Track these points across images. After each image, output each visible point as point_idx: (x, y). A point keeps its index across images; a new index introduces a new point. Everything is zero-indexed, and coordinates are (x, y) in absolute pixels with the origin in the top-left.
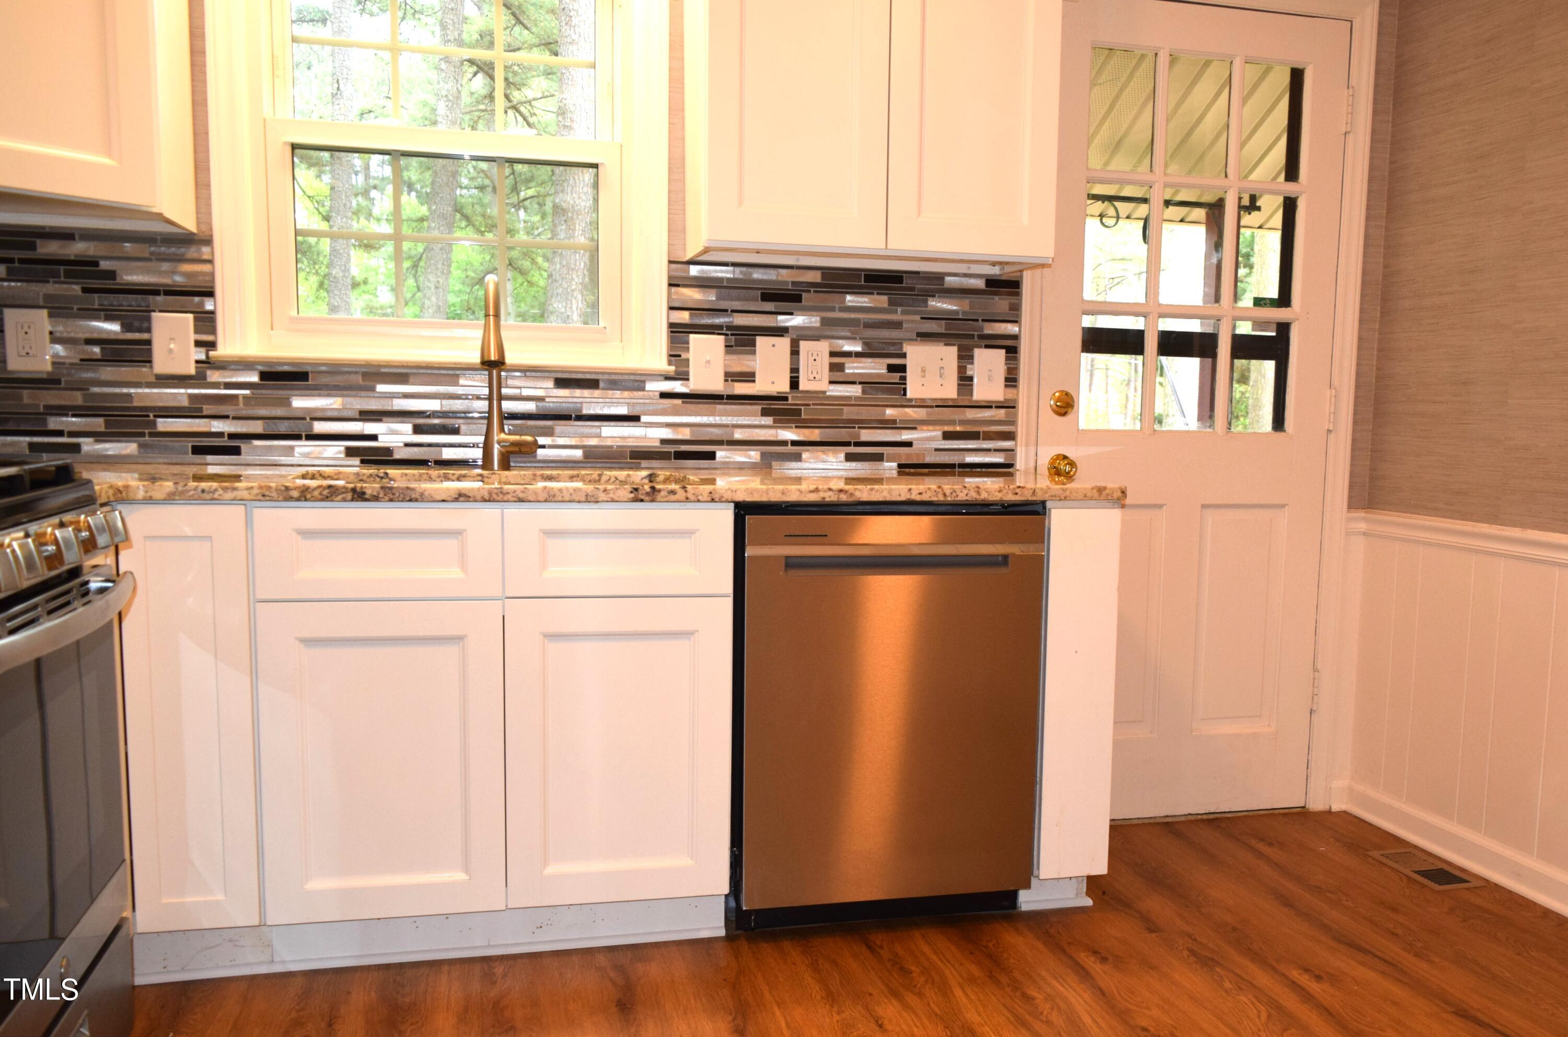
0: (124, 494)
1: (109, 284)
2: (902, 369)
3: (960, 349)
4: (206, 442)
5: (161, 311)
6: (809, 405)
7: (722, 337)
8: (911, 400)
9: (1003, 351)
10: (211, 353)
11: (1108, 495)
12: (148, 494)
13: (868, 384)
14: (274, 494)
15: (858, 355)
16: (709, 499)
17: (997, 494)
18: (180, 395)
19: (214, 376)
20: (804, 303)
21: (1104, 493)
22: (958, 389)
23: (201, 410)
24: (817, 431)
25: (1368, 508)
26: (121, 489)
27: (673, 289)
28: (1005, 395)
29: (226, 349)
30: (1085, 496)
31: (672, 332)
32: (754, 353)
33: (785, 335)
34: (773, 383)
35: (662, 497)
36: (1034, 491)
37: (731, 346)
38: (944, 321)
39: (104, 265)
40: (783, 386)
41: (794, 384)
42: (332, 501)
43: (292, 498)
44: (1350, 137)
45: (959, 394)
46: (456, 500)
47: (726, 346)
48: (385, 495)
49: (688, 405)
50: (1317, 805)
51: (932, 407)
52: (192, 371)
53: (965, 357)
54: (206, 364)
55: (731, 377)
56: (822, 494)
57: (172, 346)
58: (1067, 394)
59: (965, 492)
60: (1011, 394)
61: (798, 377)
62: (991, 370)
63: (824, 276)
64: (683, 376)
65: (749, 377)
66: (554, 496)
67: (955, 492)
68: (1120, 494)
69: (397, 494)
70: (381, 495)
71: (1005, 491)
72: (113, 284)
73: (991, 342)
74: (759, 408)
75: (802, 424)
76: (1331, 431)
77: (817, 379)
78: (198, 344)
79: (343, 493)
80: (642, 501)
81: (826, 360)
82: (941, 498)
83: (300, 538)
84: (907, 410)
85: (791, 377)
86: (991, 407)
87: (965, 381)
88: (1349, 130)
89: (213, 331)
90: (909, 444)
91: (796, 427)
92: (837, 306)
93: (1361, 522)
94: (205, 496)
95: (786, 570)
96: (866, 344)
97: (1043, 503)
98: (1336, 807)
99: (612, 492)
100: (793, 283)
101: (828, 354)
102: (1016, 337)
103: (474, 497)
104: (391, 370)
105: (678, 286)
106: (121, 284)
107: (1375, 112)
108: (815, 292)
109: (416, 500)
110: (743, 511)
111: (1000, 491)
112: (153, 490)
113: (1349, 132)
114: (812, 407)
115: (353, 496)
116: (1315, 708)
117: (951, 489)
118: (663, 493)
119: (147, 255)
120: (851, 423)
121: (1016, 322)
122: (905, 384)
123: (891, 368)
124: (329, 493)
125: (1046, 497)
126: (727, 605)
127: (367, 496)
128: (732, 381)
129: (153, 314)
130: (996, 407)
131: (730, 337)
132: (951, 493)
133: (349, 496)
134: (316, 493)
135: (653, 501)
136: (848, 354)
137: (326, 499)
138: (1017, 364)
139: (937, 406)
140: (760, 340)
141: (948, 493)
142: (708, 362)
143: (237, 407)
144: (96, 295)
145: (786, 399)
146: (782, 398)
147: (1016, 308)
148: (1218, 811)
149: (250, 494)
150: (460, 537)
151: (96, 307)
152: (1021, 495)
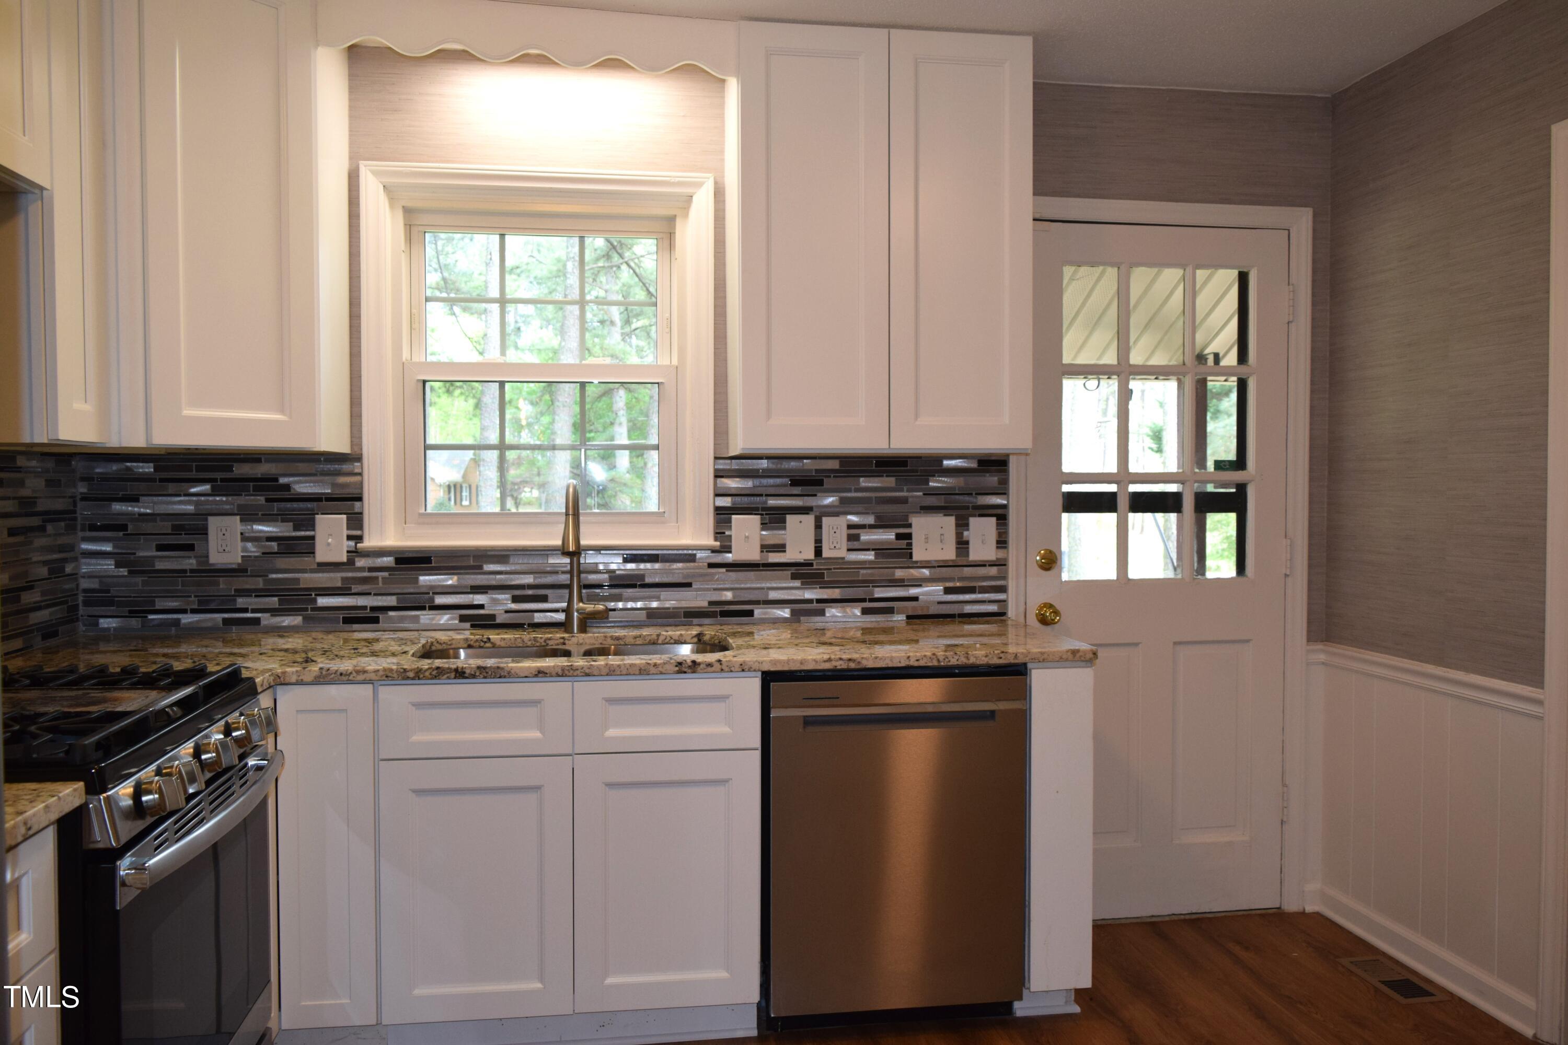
0: (282, 679)
1: (285, 495)
2: (909, 536)
3: (958, 518)
4: (354, 614)
5: (322, 514)
6: (830, 569)
7: (759, 517)
8: (916, 562)
9: (994, 520)
10: (359, 545)
11: (1081, 656)
12: (300, 678)
13: (881, 550)
14: (395, 675)
15: (871, 527)
16: (740, 670)
17: (984, 658)
18: (334, 579)
19: (360, 562)
20: (825, 486)
21: (1078, 655)
22: (957, 551)
23: (350, 589)
24: (837, 591)
25: (1326, 641)
26: (280, 675)
27: (719, 480)
28: (997, 554)
29: (371, 541)
30: (1061, 658)
31: (717, 514)
32: (784, 528)
33: (810, 512)
34: (800, 552)
35: (701, 669)
36: (1016, 655)
37: (766, 524)
38: (943, 496)
39: (283, 480)
40: (809, 555)
41: (818, 552)
42: (439, 679)
43: (408, 678)
44: (1293, 326)
45: (957, 556)
46: (536, 676)
47: (762, 524)
48: (480, 674)
49: (730, 574)
50: (1291, 905)
51: (934, 567)
52: (345, 559)
53: (962, 525)
54: (354, 553)
55: (766, 548)
56: (834, 663)
57: (330, 540)
58: (1051, 552)
59: (957, 657)
60: (1001, 554)
61: (821, 547)
62: (984, 535)
63: (841, 464)
64: (727, 549)
65: (781, 548)
66: (614, 671)
67: (947, 658)
68: (1091, 656)
69: (490, 673)
70: (477, 674)
71: (990, 656)
72: (290, 495)
73: (984, 511)
74: (789, 573)
75: (825, 585)
76: (1288, 575)
77: (837, 547)
78: (349, 538)
79: (448, 673)
80: (685, 672)
81: (844, 532)
82: (935, 663)
83: (414, 708)
84: (912, 571)
85: (816, 547)
86: (985, 566)
87: (962, 545)
88: (1291, 320)
89: (361, 528)
90: (915, 599)
91: (820, 588)
92: (853, 488)
93: (1320, 652)
94: (344, 678)
95: (804, 727)
96: (878, 518)
97: (1025, 664)
98: (1309, 909)
99: (660, 666)
100: (817, 471)
101: (845, 527)
102: (1005, 507)
103: (551, 673)
104: (496, 553)
105: (722, 477)
106: (293, 494)
107: (1314, 304)
108: (834, 477)
109: (505, 677)
110: (769, 678)
111: (986, 656)
112: (304, 674)
113: (1291, 322)
114: (833, 571)
115: (455, 675)
116: (1285, 819)
117: (943, 655)
118: (702, 666)
119: (313, 471)
120: (866, 583)
121: (1005, 494)
122: (911, 549)
123: (899, 537)
124: (437, 673)
125: (1027, 660)
126: (757, 756)
127: (466, 675)
128: (767, 551)
129: (316, 516)
130: (990, 565)
131: (765, 516)
132: (944, 659)
133: (453, 675)
134: (427, 674)
135: (694, 672)
136: (862, 527)
137: (435, 677)
138: (1006, 529)
139: (939, 567)
140: (789, 518)
141: (941, 659)
142: (747, 537)
143: (376, 586)
144: (275, 504)
145: (811, 565)
146: (808, 564)
147: (1004, 482)
148: (1199, 911)
149: (376, 675)
150: (539, 706)
151: (275, 512)
152: (1005, 659)
